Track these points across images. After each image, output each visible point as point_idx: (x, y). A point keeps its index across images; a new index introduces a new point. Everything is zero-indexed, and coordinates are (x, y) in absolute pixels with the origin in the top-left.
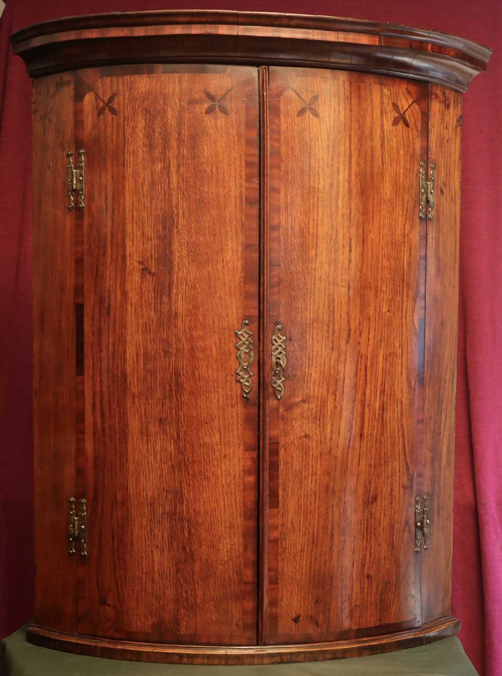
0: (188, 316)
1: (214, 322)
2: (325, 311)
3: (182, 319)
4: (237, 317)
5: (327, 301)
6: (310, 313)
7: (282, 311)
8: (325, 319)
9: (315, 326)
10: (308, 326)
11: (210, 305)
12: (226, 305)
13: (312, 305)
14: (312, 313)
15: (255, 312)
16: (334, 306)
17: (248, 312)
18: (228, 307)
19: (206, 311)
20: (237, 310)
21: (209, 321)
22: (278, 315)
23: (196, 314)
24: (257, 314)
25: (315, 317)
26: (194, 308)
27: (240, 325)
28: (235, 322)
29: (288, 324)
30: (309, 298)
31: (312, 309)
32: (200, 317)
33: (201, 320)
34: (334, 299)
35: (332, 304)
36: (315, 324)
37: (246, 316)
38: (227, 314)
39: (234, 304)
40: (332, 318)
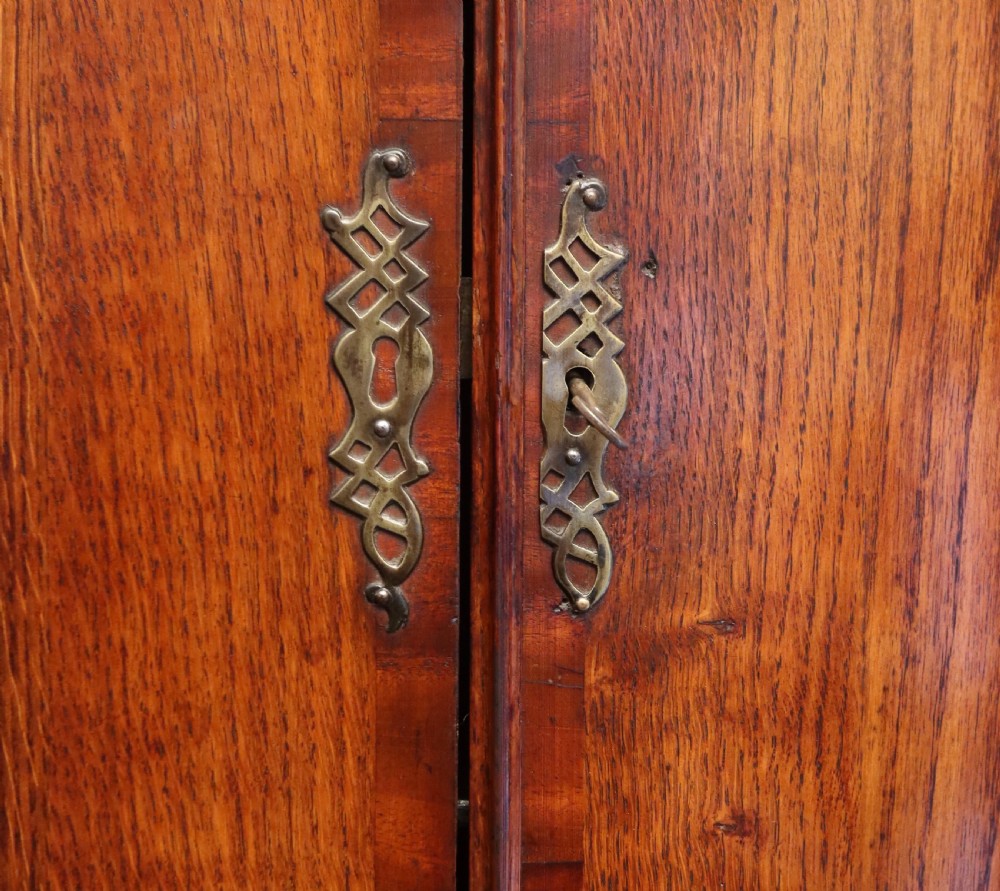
0: (50, 119)
1: (198, 159)
2: (856, 101)
3: (17, 142)
4: (338, 130)
5: (867, 40)
6: (770, 108)
7: (601, 95)
8: (856, 146)
9: (796, 185)
10: (758, 184)
11: (176, 57)
12: (275, 52)
13: (782, 59)
14: (780, 108)
15: (440, 99)
16: (909, 73)
17: (403, 100)
18: (287, 69)
19: (152, 95)
20: (336, 87)
21: (170, 147)
22: (581, 118)
23: (95, 113)
24: (455, 112)
25: (796, 131)
26: (81, 74)
27: (352, 174)
28: (325, 155)
29: (637, 169)
30: (762, 23)
31: (780, 87)
32: (119, 125)
33: (126, 147)
34: (909, 28)
35: (898, 57)
36: (797, 170)
37: (385, 119)
38: (278, 113)
39: (319, 52)
40: (898, 143)
